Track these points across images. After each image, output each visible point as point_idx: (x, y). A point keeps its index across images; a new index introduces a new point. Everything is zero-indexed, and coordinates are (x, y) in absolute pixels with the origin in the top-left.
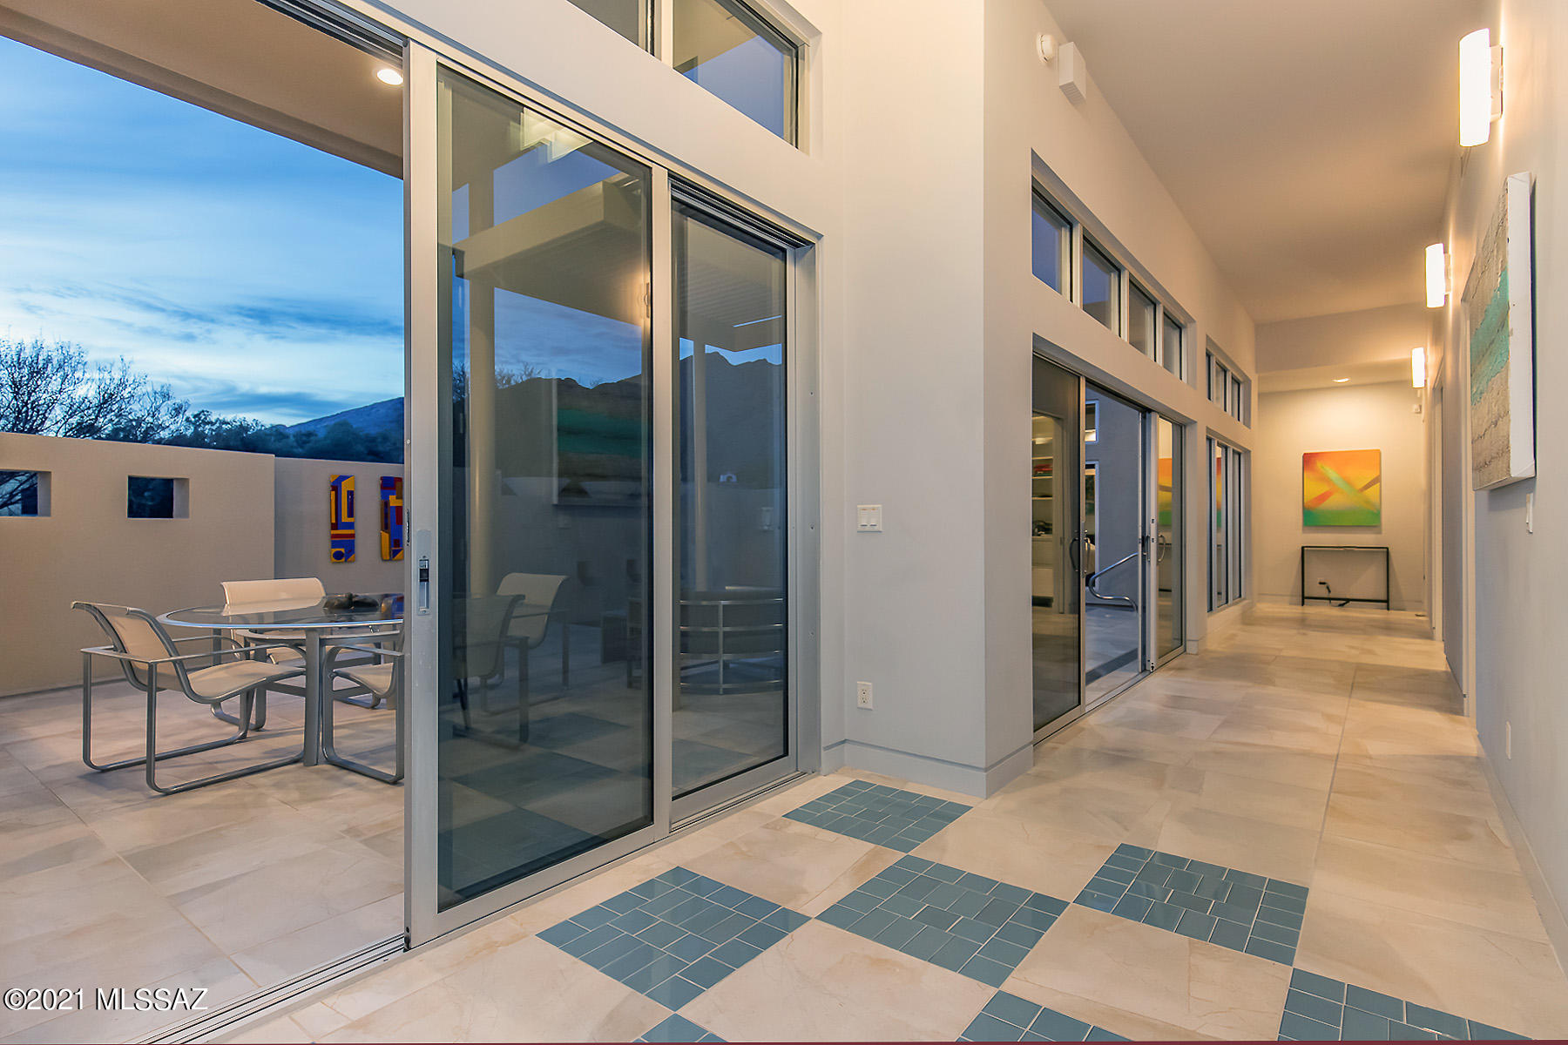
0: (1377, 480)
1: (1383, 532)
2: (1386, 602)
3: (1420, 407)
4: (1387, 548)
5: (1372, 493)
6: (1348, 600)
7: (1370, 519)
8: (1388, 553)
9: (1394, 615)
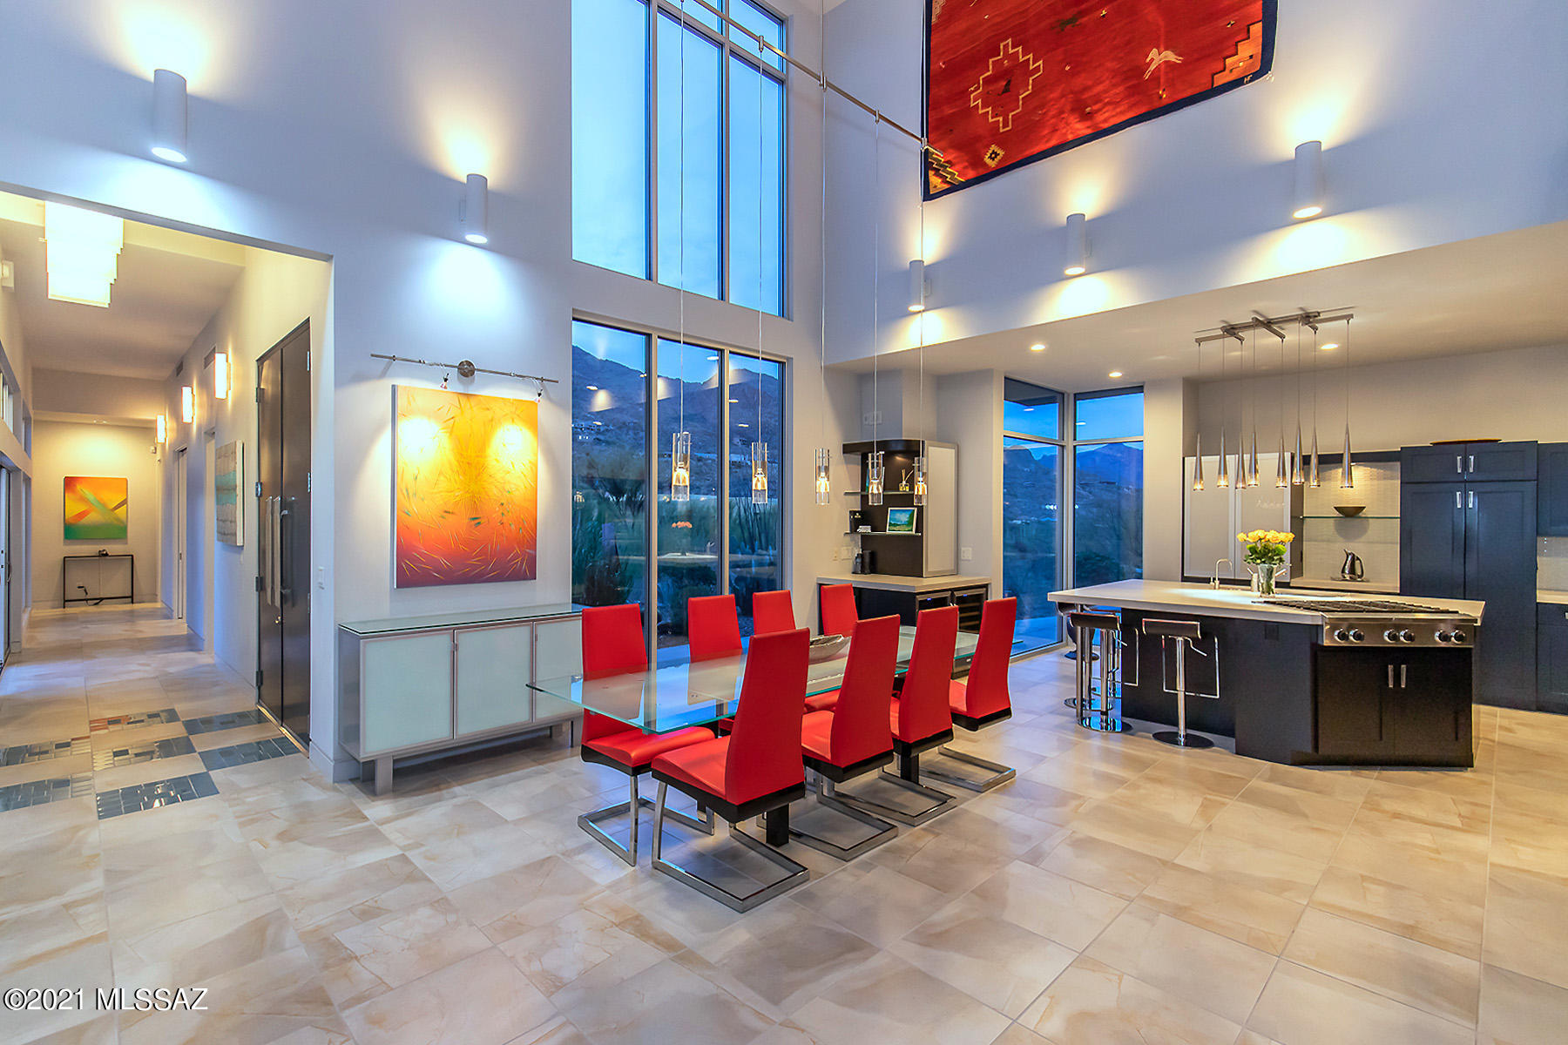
0: (125, 502)
1: (129, 542)
2: (131, 598)
3: (156, 449)
4: (132, 556)
5: (121, 512)
6: (102, 599)
7: (118, 531)
8: (132, 559)
9: (136, 606)
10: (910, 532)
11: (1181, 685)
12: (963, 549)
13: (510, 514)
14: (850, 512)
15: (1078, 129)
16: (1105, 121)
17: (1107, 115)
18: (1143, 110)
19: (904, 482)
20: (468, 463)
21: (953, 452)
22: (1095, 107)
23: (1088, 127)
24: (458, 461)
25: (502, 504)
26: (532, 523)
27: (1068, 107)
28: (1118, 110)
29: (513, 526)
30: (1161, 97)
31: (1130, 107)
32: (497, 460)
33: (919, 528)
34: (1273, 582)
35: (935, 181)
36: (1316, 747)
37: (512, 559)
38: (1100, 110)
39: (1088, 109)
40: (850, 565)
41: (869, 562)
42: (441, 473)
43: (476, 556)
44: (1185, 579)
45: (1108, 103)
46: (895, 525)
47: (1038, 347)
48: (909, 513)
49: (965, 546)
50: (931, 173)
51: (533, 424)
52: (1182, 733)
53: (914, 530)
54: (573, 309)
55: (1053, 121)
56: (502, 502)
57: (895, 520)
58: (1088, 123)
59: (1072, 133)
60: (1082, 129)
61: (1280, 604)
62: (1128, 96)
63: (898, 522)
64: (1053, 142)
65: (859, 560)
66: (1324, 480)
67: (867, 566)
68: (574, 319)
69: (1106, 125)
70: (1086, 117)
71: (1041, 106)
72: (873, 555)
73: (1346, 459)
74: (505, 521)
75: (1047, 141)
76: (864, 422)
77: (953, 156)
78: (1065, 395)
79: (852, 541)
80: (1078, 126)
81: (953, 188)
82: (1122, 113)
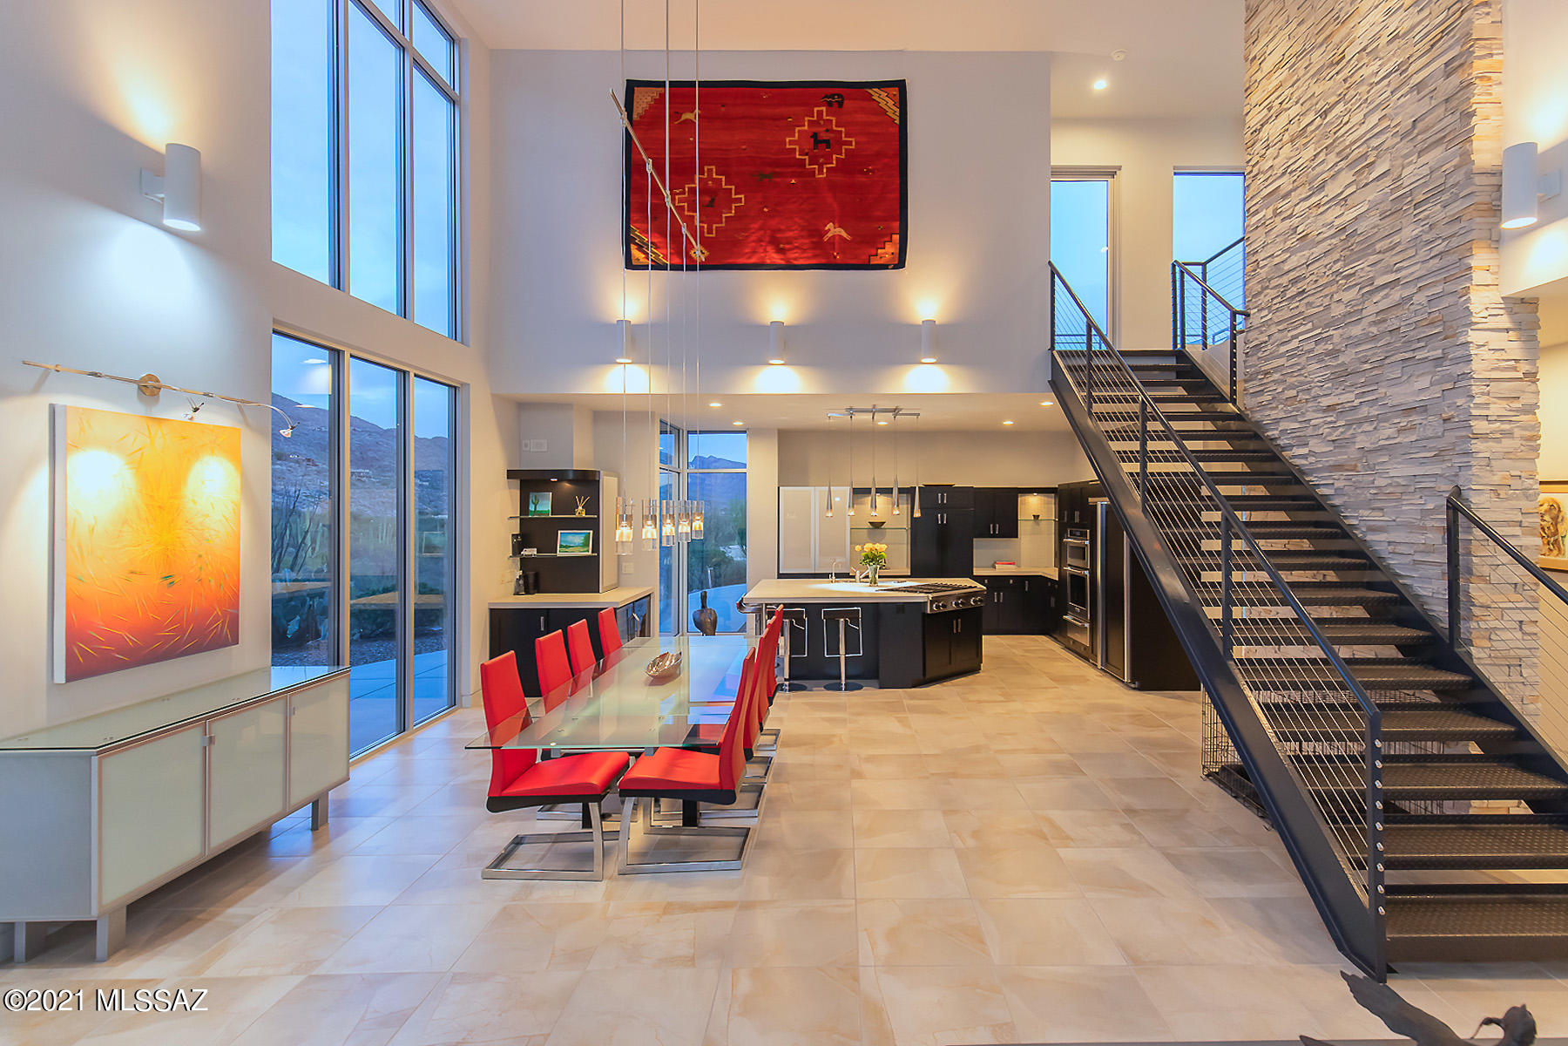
10: (587, 553)
11: (842, 651)
12: (624, 564)
13: (210, 567)
14: (513, 535)
15: (773, 258)
16: (796, 259)
17: (797, 255)
18: (823, 261)
19: (580, 508)
20: (160, 507)
21: (616, 479)
22: (787, 246)
23: (782, 259)
24: (147, 505)
25: (200, 556)
26: (235, 578)
27: (767, 239)
28: (805, 255)
29: (213, 583)
30: (835, 257)
31: (815, 256)
32: (195, 502)
33: (596, 548)
34: (877, 576)
35: (636, 253)
36: (924, 674)
37: (210, 625)
38: (790, 250)
39: (782, 246)
40: (512, 587)
41: (531, 581)
42: (125, 522)
43: (168, 626)
44: (780, 576)
45: (797, 247)
46: (566, 547)
47: (715, 405)
48: (583, 535)
49: (626, 562)
50: (633, 247)
51: (234, 456)
52: (843, 683)
53: (590, 551)
54: (274, 319)
55: (754, 244)
56: (201, 553)
57: (565, 542)
58: (782, 256)
59: (769, 259)
60: (777, 259)
61: (892, 590)
62: (814, 249)
63: (571, 544)
64: (753, 260)
65: (521, 582)
66: (857, 504)
67: (531, 587)
68: (275, 332)
69: (796, 262)
70: (780, 251)
71: (745, 230)
72: (537, 576)
73: (873, 491)
74: (203, 576)
75: (750, 258)
76: (524, 449)
77: (659, 240)
78: (681, 431)
79: (513, 562)
80: (774, 255)
81: (658, 267)
82: (808, 258)
